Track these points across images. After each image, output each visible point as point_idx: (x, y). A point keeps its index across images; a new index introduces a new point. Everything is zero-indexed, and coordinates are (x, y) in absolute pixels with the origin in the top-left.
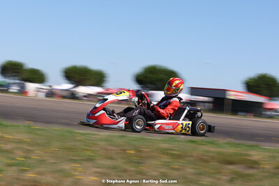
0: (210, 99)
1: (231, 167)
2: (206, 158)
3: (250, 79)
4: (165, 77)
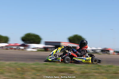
0: (54, 46)
2: (52, 70)
3: (70, 37)
4: (34, 38)
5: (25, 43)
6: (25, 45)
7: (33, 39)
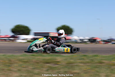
0: (43, 37)
1: (48, 65)
2: (38, 61)
4: (24, 29)
5: (15, 34)
6: (15, 36)
7: (22, 31)
